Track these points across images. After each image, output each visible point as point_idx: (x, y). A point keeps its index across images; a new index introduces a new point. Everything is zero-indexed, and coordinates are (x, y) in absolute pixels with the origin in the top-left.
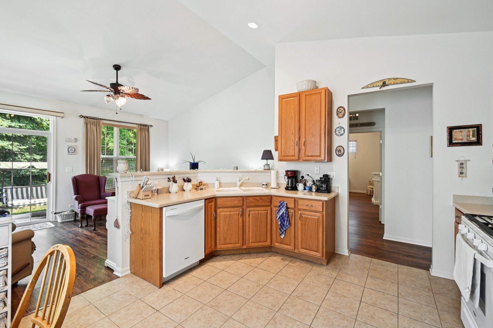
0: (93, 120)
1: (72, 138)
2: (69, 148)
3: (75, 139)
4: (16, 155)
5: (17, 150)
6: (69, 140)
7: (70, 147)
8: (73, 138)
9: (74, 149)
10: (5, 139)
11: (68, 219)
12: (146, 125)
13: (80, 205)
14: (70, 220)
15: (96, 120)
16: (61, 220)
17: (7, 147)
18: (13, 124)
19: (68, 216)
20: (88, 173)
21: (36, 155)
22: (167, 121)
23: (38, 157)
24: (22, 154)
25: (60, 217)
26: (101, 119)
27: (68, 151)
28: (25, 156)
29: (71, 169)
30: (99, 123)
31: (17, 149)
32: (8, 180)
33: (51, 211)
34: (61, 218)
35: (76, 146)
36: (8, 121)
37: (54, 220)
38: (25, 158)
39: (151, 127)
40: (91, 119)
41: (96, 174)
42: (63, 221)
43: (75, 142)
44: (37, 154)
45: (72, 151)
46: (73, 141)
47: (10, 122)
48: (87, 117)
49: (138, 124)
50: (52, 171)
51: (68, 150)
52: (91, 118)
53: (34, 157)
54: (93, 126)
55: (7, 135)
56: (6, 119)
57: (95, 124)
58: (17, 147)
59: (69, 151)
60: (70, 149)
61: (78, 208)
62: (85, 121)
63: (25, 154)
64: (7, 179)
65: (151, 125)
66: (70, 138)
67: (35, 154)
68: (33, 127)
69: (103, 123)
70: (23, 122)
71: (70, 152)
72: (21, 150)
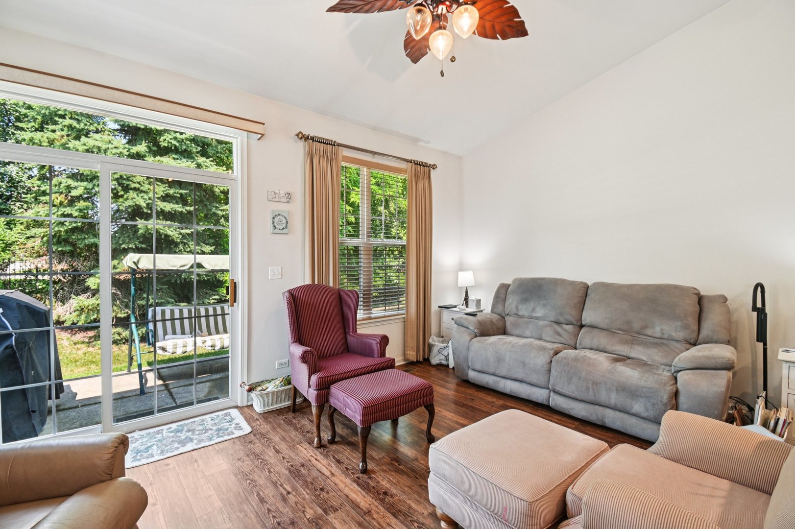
0: (325, 145)
1: (281, 192)
2: (274, 218)
3: (287, 195)
4: (176, 244)
5: (177, 236)
6: (274, 198)
7: (277, 214)
8: (283, 193)
9: (284, 221)
10: (161, 218)
11: (276, 404)
12: (424, 165)
13: (314, 378)
14: (280, 405)
15: (331, 146)
16: (262, 406)
17: (163, 230)
18: (171, 192)
19: (277, 395)
20: (316, 282)
21: (205, 246)
22: (460, 157)
23: (207, 249)
24: (185, 244)
25: (261, 398)
26: (339, 145)
27: (272, 226)
28: (189, 247)
29: (280, 273)
30: (337, 154)
31: (178, 234)
32: (166, 288)
33: (239, 383)
34: (262, 402)
35: (289, 212)
36: (164, 186)
37: (245, 404)
38: (189, 249)
39: (434, 169)
40: (319, 144)
41: (331, 285)
42: (267, 408)
43: (288, 202)
44: (207, 244)
45: (280, 224)
46: (284, 200)
47: (167, 188)
48: (313, 139)
49: (411, 161)
50: (239, 277)
51: (274, 222)
52: (319, 142)
53: (202, 249)
54: (324, 162)
55: (164, 210)
56: (162, 183)
57: (329, 158)
58: (178, 230)
59: (275, 224)
60: (276, 220)
61: (309, 386)
62: (307, 150)
63: (189, 243)
64: (164, 287)
65: (435, 165)
66: (277, 192)
67: (204, 243)
68: (201, 196)
69: (343, 156)
70: (186, 187)
71: (277, 227)
72: (184, 236)
